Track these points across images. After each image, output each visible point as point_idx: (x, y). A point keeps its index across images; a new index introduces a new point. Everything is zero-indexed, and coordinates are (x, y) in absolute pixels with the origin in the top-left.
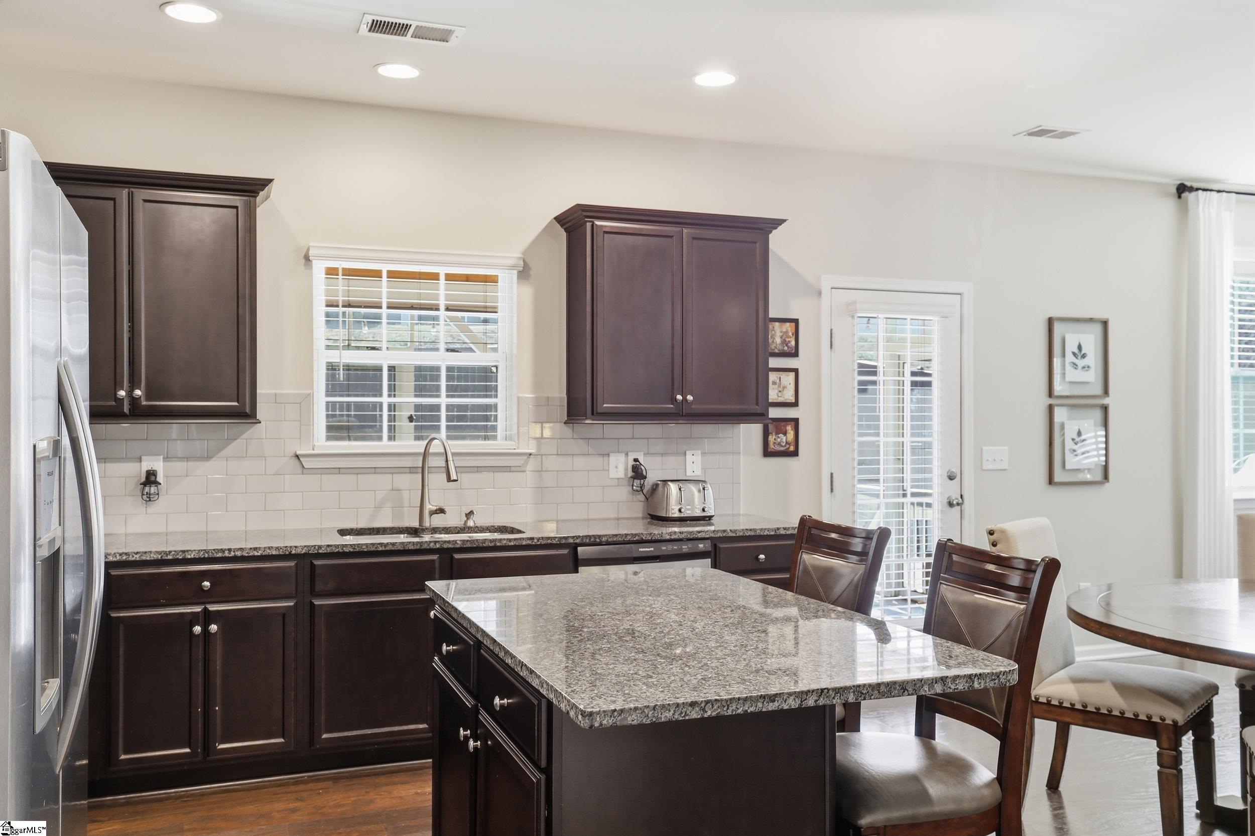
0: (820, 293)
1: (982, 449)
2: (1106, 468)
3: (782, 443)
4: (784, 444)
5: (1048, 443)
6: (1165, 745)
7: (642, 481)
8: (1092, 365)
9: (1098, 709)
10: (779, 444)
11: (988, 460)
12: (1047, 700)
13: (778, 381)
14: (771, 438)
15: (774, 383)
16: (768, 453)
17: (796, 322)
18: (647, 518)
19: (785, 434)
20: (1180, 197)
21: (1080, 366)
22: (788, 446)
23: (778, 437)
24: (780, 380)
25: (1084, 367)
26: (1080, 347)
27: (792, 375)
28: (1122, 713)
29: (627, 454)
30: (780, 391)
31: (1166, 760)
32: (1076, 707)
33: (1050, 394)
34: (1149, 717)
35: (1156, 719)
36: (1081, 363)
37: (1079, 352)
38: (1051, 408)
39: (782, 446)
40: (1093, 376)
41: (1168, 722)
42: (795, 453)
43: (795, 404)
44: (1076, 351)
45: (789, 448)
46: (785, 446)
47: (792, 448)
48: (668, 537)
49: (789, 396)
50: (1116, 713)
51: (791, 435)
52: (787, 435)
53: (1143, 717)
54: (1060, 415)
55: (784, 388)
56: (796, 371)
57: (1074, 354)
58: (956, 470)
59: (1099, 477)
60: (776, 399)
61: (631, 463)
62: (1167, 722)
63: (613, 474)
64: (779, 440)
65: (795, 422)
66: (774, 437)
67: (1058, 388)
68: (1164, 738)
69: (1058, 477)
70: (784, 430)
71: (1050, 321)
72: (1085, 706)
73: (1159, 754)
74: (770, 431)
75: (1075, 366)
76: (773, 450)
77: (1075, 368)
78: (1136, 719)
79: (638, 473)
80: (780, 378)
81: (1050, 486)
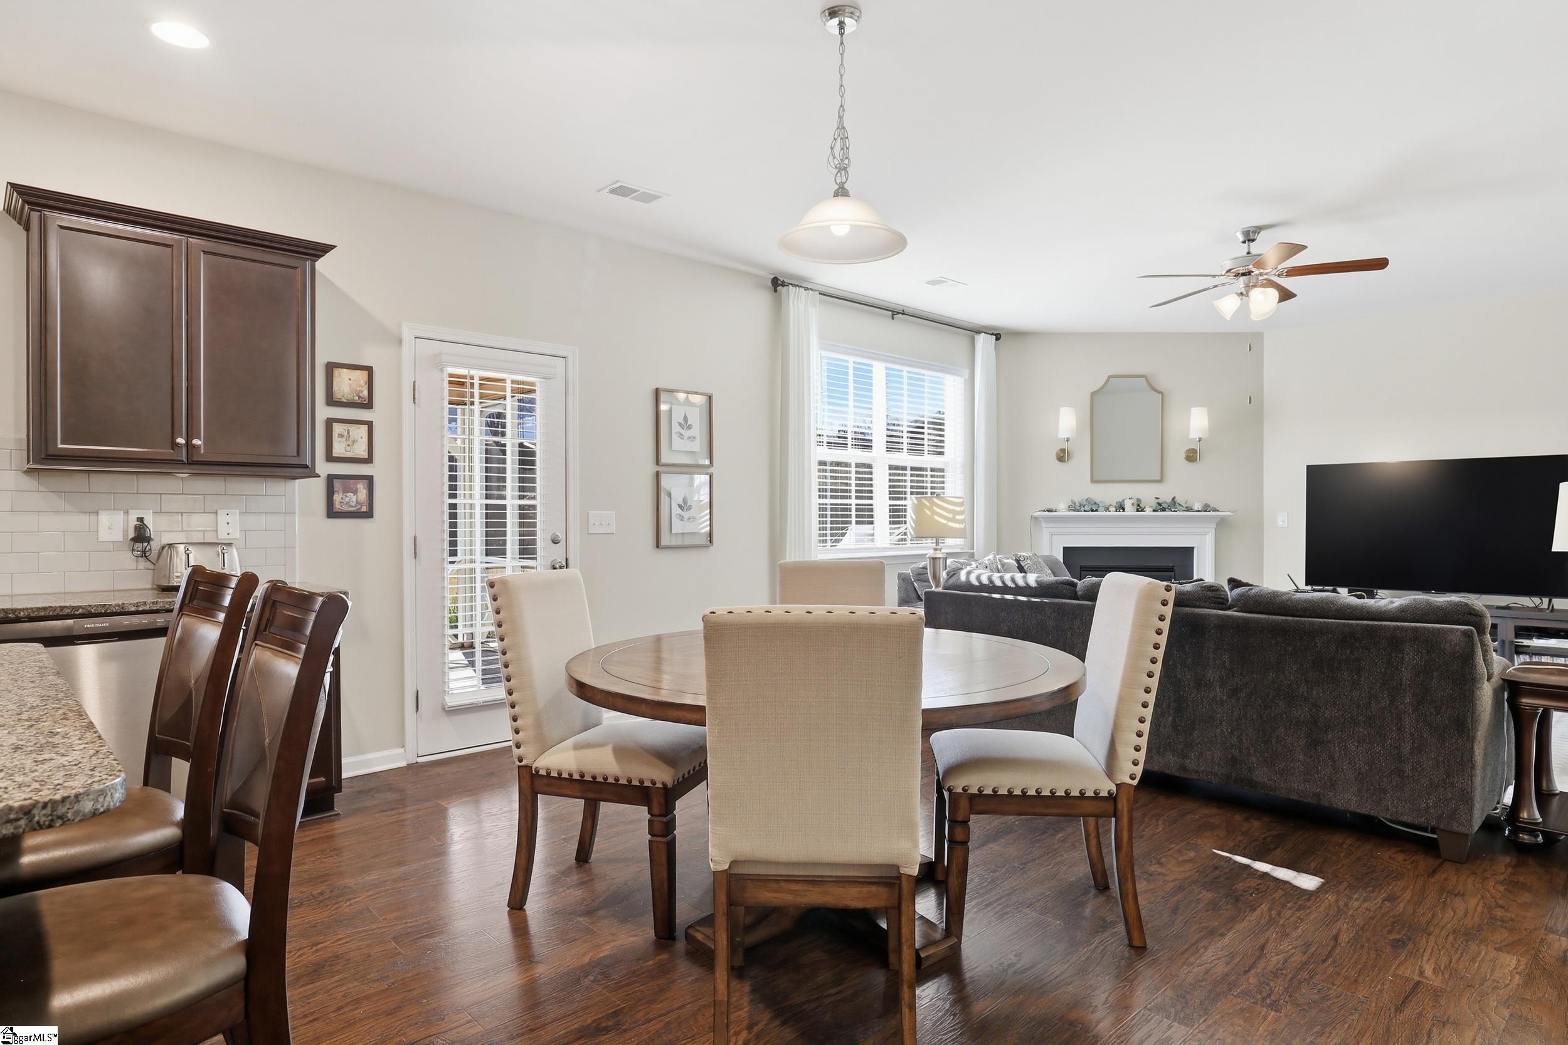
0: (400, 342)
1: (588, 513)
2: (711, 535)
3: (351, 503)
4: (354, 504)
5: (656, 508)
6: (656, 811)
7: (145, 544)
8: (697, 435)
9: (594, 777)
10: (348, 503)
11: (594, 524)
12: (547, 772)
13: (346, 433)
14: (337, 498)
15: (341, 436)
16: (332, 513)
17: (370, 370)
18: (155, 589)
19: (355, 492)
20: (776, 291)
21: (686, 437)
22: (359, 506)
23: (347, 496)
24: (348, 433)
25: (689, 438)
26: (686, 419)
27: (365, 428)
28: (617, 780)
29: (127, 513)
30: (349, 445)
31: (658, 827)
32: (574, 778)
33: (658, 462)
34: (642, 782)
35: (647, 784)
36: (687, 433)
37: (686, 424)
38: (658, 474)
39: (352, 507)
40: (698, 446)
41: (659, 785)
42: (369, 514)
43: (369, 460)
44: (682, 422)
45: (360, 508)
46: (355, 507)
47: (364, 509)
48: (133, 609)
49: (361, 451)
50: (611, 780)
51: (363, 494)
52: (358, 494)
53: (635, 783)
54: (666, 481)
55: (354, 442)
56: (370, 424)
57: (680, 424)
58: (561, 536)
59: (704, 541)
60: (343, 454)
61: (133, 522)
62: (657, 785)
63: (104, 535)
64: (347, 499)
65: (369, 480)
66: (341, 496)
67: (664, 459)
68: (655, 804)
69: (664, 542)
70: (354, 489)
71: (657, 392)
72: (582, 775)
73: (650, 821)
74: (335, 489)
75: (681, 435)
76: (339, 510)
77: (681, 438)
78: (629, 785)
79: (141, 535)
80: (349, 430)
81: (657, 549)
